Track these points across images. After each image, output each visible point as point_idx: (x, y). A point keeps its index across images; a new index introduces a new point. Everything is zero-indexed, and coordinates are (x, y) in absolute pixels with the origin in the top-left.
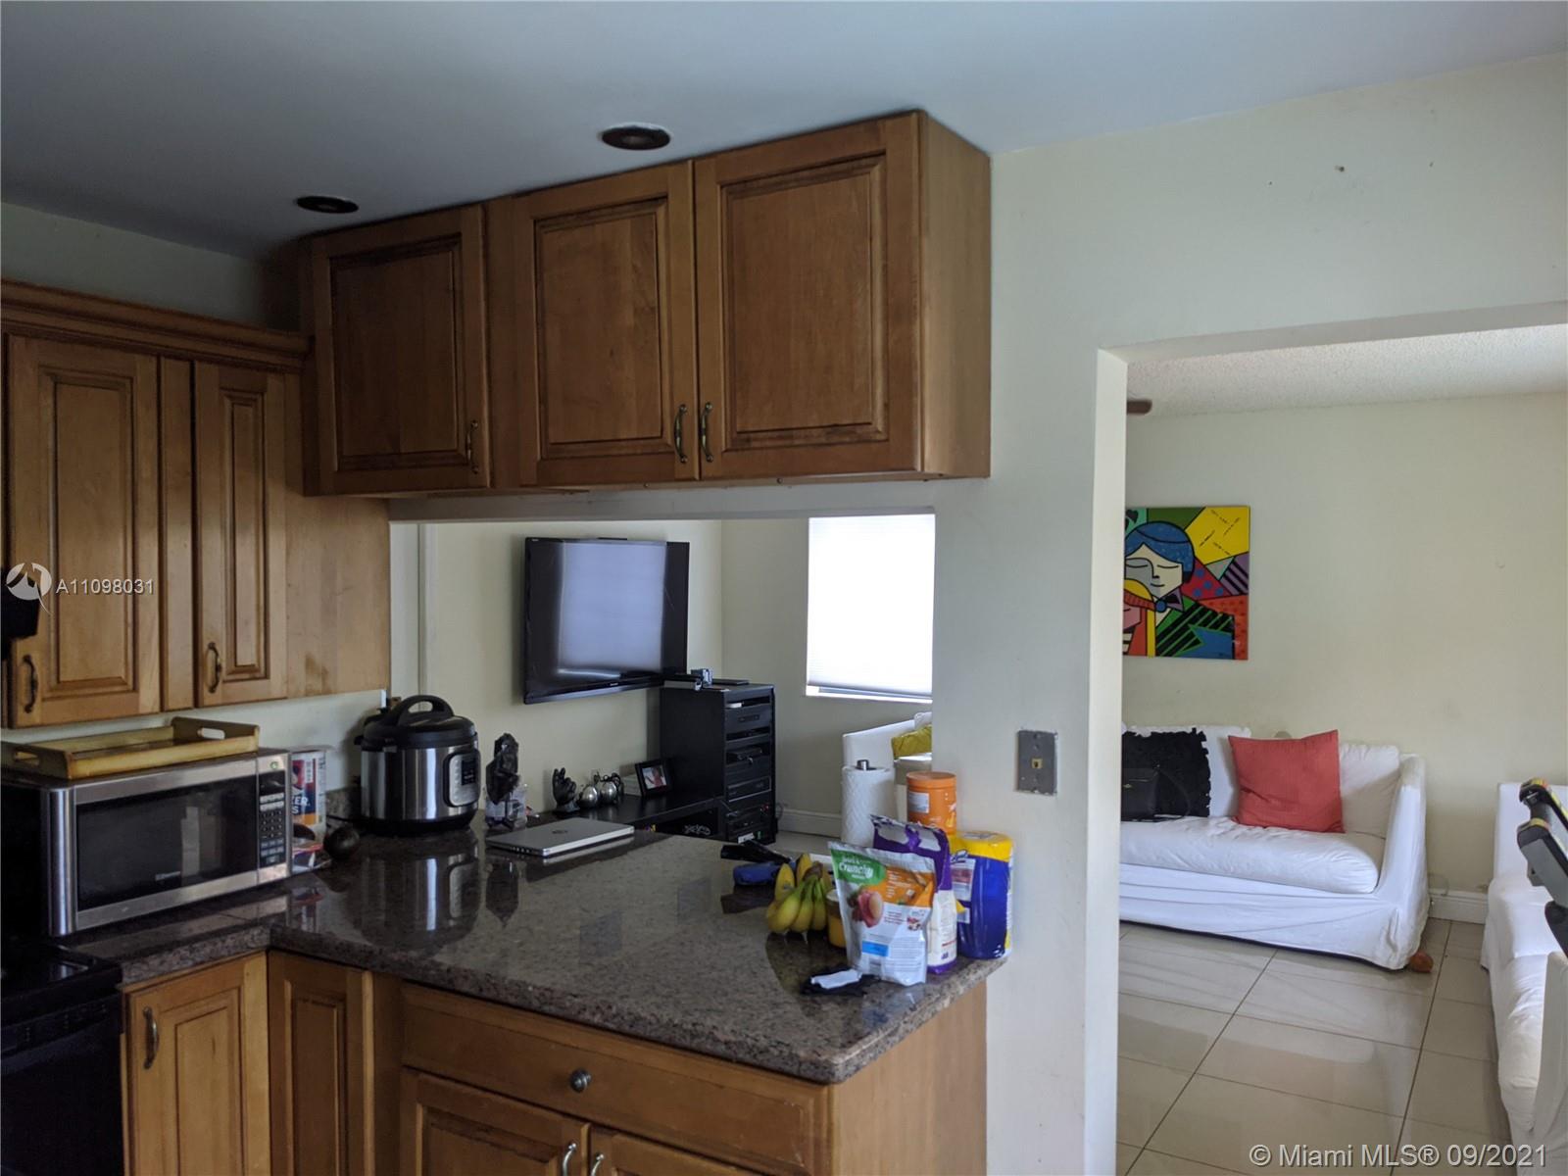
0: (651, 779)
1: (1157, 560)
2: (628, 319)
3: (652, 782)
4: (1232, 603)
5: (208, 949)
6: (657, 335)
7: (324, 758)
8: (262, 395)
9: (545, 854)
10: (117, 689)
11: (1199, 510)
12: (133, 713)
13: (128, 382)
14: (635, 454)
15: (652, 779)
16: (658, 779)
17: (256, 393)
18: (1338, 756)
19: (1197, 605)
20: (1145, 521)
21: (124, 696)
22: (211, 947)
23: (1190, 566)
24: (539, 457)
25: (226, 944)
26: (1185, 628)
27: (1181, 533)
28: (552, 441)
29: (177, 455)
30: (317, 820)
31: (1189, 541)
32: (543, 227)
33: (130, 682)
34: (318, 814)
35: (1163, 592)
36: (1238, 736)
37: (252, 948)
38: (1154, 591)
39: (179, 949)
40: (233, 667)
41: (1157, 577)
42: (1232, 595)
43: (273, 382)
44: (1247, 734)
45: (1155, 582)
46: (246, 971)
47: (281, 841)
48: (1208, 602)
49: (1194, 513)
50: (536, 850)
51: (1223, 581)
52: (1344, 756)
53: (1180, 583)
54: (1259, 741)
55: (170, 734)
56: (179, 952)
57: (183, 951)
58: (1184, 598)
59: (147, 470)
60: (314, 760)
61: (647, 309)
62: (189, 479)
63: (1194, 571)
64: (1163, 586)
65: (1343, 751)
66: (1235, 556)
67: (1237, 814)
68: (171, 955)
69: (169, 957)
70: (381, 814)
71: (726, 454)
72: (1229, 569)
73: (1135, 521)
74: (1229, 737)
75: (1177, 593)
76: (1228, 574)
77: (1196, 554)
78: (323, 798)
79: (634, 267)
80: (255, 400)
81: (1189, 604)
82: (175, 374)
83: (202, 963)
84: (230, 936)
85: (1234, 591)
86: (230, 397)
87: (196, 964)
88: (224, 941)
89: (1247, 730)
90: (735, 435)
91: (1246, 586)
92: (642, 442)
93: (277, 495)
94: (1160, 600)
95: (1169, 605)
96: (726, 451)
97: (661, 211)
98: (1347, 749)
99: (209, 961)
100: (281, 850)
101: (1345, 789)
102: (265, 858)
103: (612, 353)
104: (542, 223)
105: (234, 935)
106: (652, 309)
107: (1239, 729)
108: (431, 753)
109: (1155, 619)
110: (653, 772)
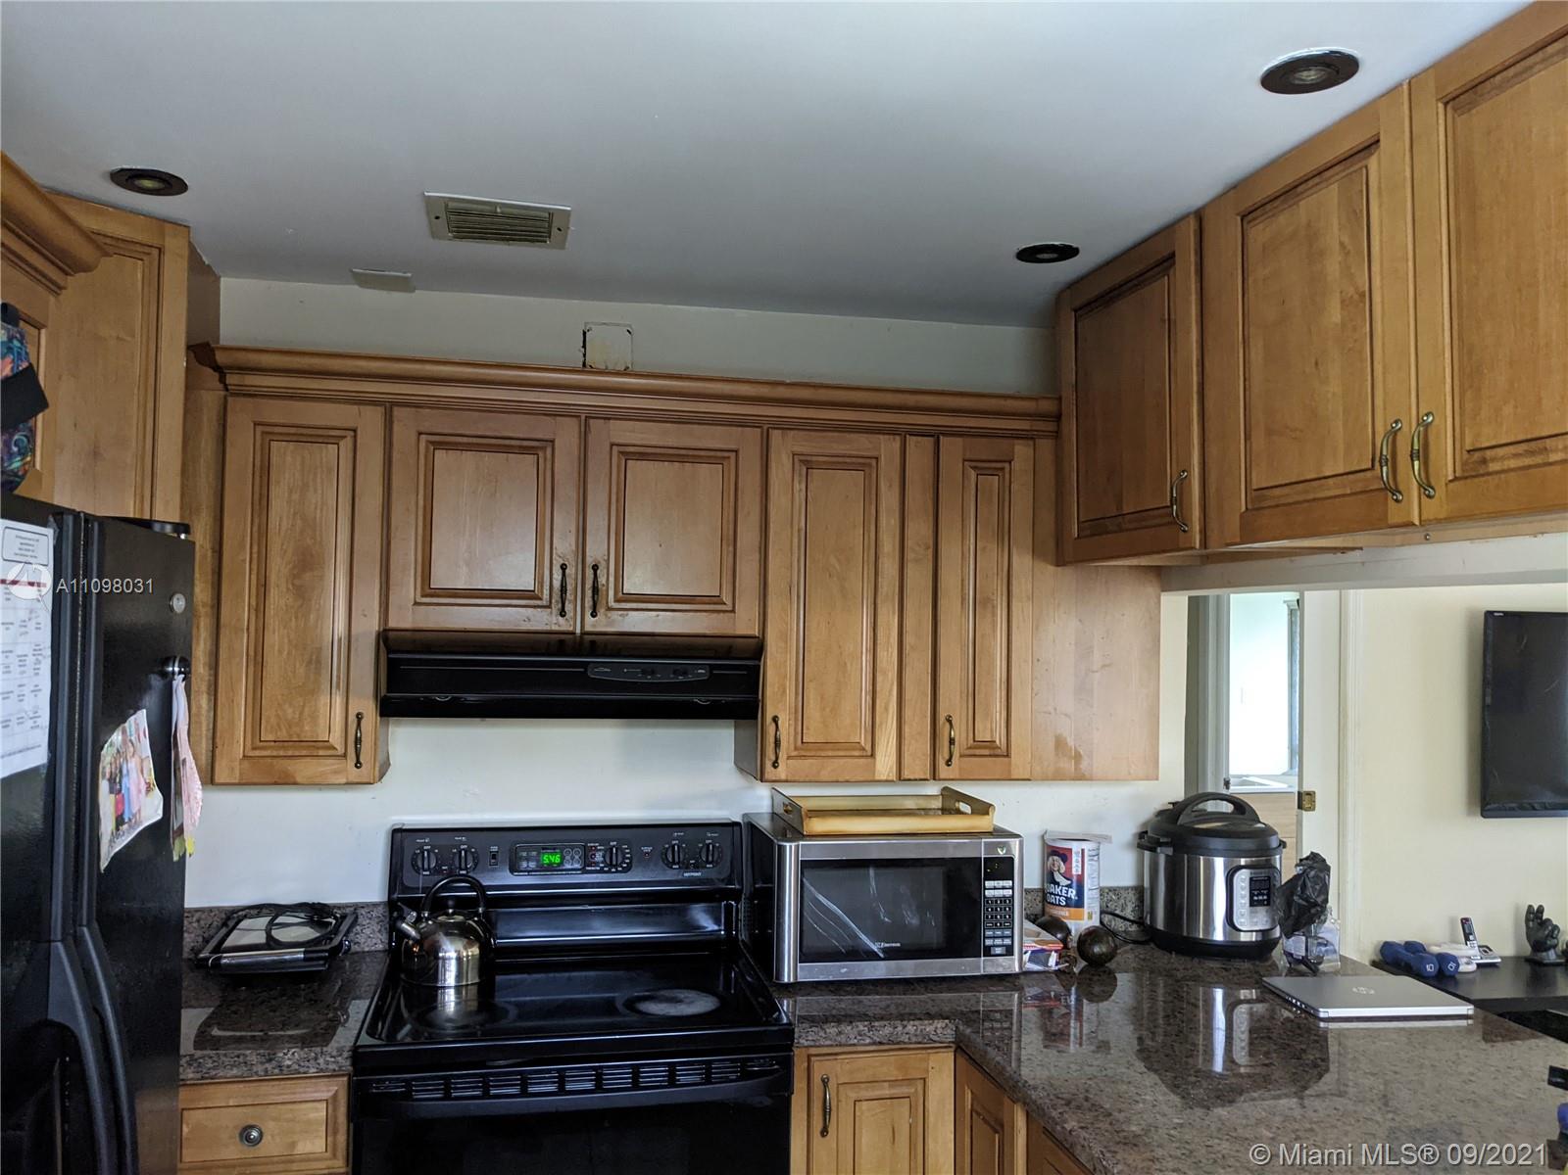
2: (1335, 314)
5: (888, 1030)
6: (1368, 329)
7: (1098, 849)
8: (1010, 463)
9: (1322, 1015)
10: (856, 753)
12: (870, 778)
13: (874, 462)
14: (1344, 495)
17: (1005, 461)
21: (862, 760)
22: (891, 1029)
24: (1243, 509)
25: (906, 1031)
28: (1255, 487)
29: (919, 529)
30: (1086, 916)
32: (1249, 222)
33: (868, 748)
34: (1086, 910)
37: (935, 1042)
39: (859, 1023)
40: (971, 742)
43: (1021, 451)
46: (931, 1064)
47: (1008, 933)
50: (1313, 1008)
55: (937, 804)
56: (857, 1027)
57: (861, 1026)
59: (889, 545)
60: (1083, 850)
61: (1356, 297)
62: (930, 552)
68: (849, 1028)
69: (847, 1029)
70: (1160, 925)
71: (1451, 485)
78: (1096, 894)
79: (1342, 244)
80: (1002, 469)
82: (919, 450)
83: (881, 1043)
84: (912, 1022)
86: (974, 468)
87: (874, 1043)
88: (905, 1027)
90: (1466, 456)
92: (1351, 477)
93: (1022, 562)
96: (1456, 479)
97: (1373, 163)
99: (889, 1044)
100: (1008, 942)
102: (990, 947)
103: (1317, 364)
104: (1250, 217)
105: (917, 1023)
106: (1362, 295)
108: (1219, 863)
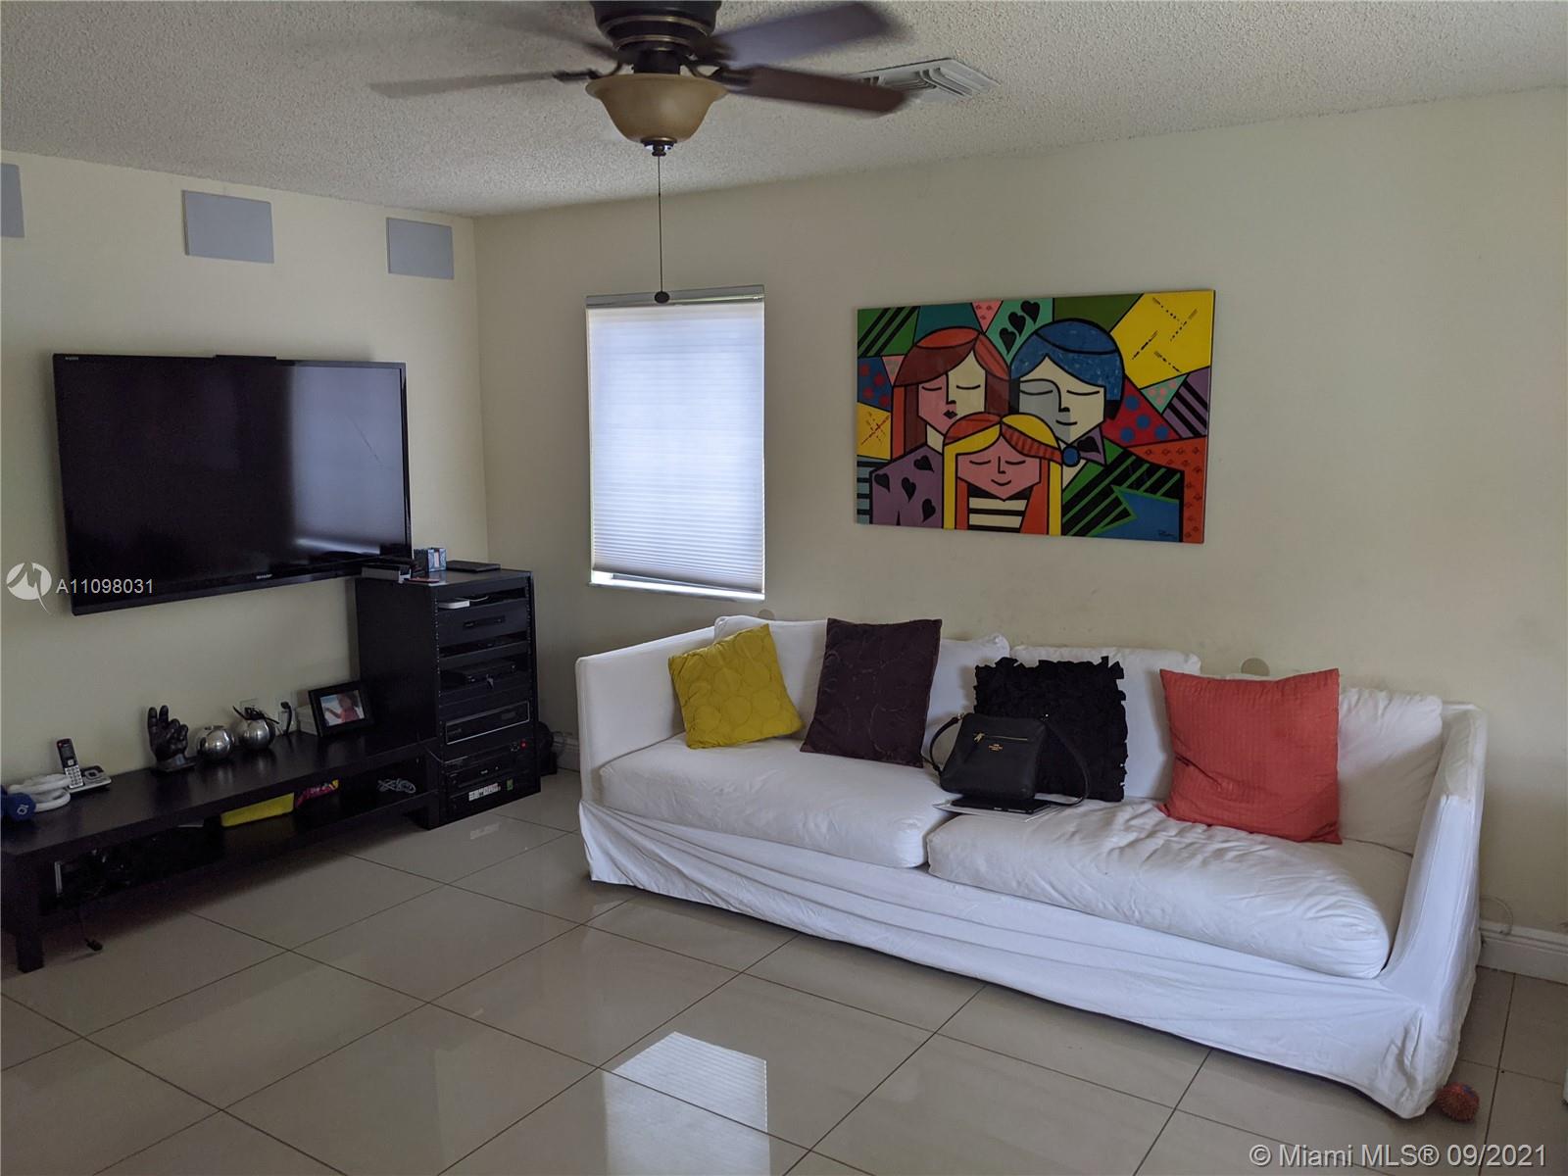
0: (334, 712)
1: (1067, 382)
3: (337, 716)
4: (1181, 452)
11: (1133, 299)
15: (339, 711)
16: (350, 710)
18: (1336, 711)
19: (1126, 454)
20: (1050, 320)
23: (1117, 391)
26: (1107, 492)
27: (1104, 337)
31: (1117, 350)
35: (1074, 434)
36: (1177, 670)
38: (1060, 430)
41: (1067, 410)
42: (1181, 438)
44: (1192, 667)
45: (1062, 417)
48: (1146, 448)
49: (1125, 303)
51: (1170, 416)
52: (1349, 710)
53: (1102, 419)
54: (1210, 681)
58: (1106, 442)
63: (1123, 398)
64: (1075, 423)
65: (1347, 701)
66: (1188, 374)
67: (1168, 800)
72: (1177, 395)
73: (1034, 319)
74: (1161, 671)
75: (1096, 435)
76: (1177, 404)
77: (1127, 372)
81: (1113, 452)
85: (1185, 432)
89: (1194, 659)
91: (1205, 423)
94: (1069, 446)
95: (1083, 454)
98: (1354, 699)
101: (1347, 767)
107: (1181, 658)
109: (1061, 476)
110: (341, 702)
